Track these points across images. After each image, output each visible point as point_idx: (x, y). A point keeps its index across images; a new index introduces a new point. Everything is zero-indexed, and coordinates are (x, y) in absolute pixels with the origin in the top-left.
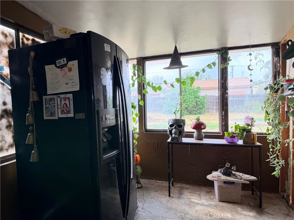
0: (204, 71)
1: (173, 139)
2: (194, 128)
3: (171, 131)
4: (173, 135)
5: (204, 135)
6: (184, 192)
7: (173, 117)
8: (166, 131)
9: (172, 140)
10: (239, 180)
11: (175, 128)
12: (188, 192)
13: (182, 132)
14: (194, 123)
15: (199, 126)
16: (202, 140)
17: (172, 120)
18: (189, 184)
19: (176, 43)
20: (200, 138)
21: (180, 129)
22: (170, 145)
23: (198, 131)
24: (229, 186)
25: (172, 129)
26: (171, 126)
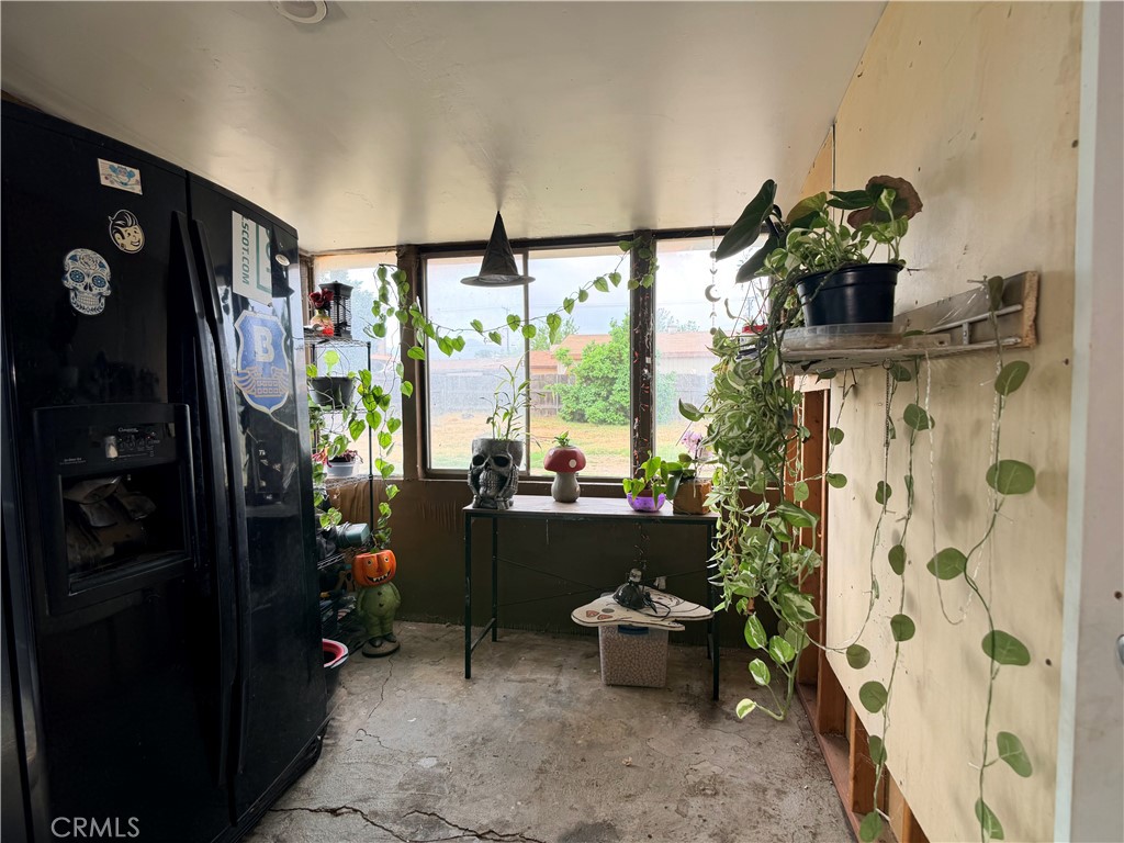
0: (583, 295)
1: (483, 500)
2: (549, 467)
3: (475, 477)
4: (481, 490)
5: (578, 489)
6: (520, 659)
7: (488, 433)
8: (461, 475)
9: (477, 506)
10: (659, 621)
11: (486, 467)
12: (530, 660)
13: (506, 479)
14: (551, 453)
15: (565, 461)
16: (572, 501)
17: (479, 443)
19: (499, 206)
20: (566, 498)
21: (502, 470)
22: (473, 521)
23: (561, 476)
24: (635, 639)
25: (480, 472)
26: (477, 460)
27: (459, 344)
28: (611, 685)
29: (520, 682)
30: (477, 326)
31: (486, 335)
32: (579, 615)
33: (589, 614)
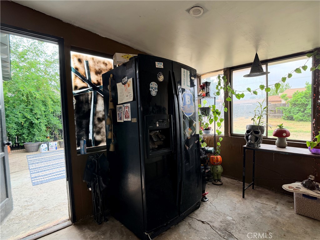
0: (290, 75)
1: (250, 144)
2: (275, 135)
3: (247, 137)
4: (249, 141)
5: (287, 143)
6: (262, 196)
7: (252, 123)
8: (243, 136)
9: (248, 146)
11: (251, 134)
12: (266, 198)
13: (258, 138)
14: (276, 131)
15: (281, 133)
16: (284, 147)
17: (249, 126)
18: (272, 190)
19: (257, 51)
20: (281, 146)
21: (257, 135)
22: (246, 150)
23: (279, 139)
24: (310, 201)
25: (249, 135)
26: (248, 132)
27: (243, 96)
28: (298, 214)
29: (261, 203)
30: (249, 90)
31: (252, 92)
32: (285, 187)
33: (289, 187)
